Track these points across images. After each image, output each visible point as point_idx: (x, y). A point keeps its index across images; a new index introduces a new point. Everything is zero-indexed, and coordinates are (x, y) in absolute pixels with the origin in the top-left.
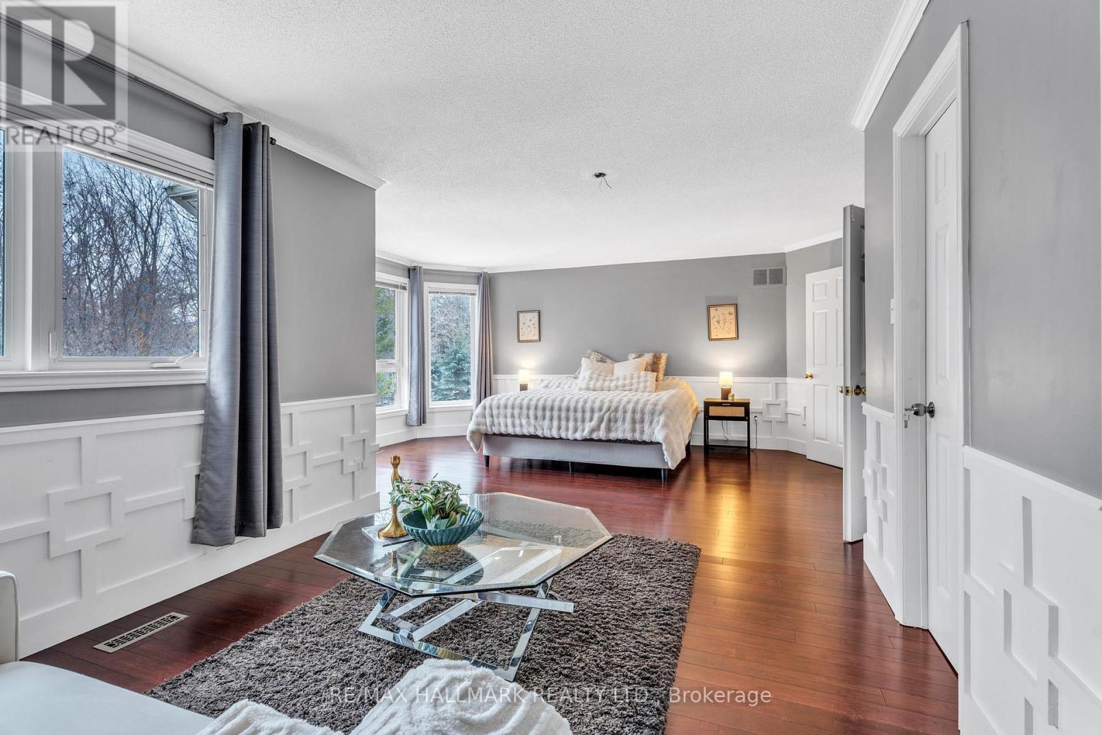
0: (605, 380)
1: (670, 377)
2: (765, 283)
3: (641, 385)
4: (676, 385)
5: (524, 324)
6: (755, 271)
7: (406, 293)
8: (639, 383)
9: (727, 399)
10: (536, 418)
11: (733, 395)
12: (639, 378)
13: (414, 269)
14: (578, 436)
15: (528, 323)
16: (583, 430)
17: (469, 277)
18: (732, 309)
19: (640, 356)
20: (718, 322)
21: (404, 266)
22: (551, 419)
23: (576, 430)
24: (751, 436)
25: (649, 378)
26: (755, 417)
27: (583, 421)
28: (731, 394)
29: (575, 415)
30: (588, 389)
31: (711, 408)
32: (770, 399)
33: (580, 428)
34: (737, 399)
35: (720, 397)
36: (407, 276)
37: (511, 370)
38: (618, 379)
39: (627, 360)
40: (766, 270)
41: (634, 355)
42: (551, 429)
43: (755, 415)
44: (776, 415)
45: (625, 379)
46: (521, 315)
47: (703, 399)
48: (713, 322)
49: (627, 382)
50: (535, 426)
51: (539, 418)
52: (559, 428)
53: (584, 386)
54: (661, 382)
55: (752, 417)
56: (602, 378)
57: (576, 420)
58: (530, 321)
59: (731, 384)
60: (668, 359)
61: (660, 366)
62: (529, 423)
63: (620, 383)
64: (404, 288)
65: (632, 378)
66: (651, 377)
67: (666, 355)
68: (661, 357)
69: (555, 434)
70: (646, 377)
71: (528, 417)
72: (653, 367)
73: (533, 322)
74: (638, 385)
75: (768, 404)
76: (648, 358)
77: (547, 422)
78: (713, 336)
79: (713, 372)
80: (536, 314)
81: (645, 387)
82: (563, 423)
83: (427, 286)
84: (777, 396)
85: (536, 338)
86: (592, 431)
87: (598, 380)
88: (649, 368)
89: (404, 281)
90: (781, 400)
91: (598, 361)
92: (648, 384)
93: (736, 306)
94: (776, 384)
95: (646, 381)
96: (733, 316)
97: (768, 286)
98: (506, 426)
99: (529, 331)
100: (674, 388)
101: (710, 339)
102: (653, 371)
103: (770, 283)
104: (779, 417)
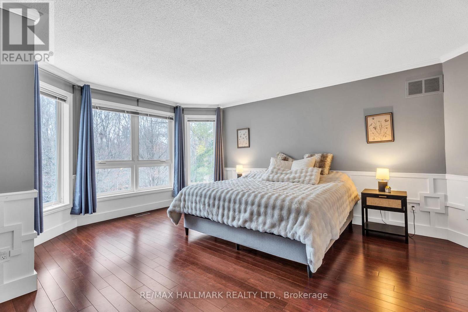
0: (282, 174)
1: (335, 171)
2: (421, 92)
3: (307, 178)
4: (337, 178)
5: (241, 137)
6: (409, 84)
7: (173, 122)
8: (306, 176)
9: (384, 191)
10: (209, 205)
11: (390, 188)
12: (307, 172)
13: (177, 107)
14: (235, 224)
15: (243, 136)
16: (239, 220)
17: (211, 111)
18: (388, 117)
19: (311, 156)
20: (375, 128)
21: (170, 106)
22: (218, 208)
23: (234, 219)
24: (408, 223)
25: (314, 173)
26: (413, 207)
27: (240, 212)
28: (388, 187)
29: (234, 206)
30: (268, 180)
31: (368, 199)
32: (428, 192)
33: (237, 218)
34: (394, 191)
35: (377, 188)
36: (174, 111)
37: (234, 165)
38: (291, 173)
39: (303, 158)
40: (421, 81)
41: (307, 155)
42: (218, 215)
43: (413, 205)
44: (435, 207)
45: (296, 173)
46: (239, 131)
47: (362, 191)
48: (370, 128)
49: (297, 175)
50: (207, 211)
51: (211, 206)
52: (223, 215)
53: (265, 178)
54: (325, 176)
55: (409, 207)
56: (280, 172)
57: (234, 211)
58: (244, 135)
59: (388, 178)
60: (333, 158)
61: (326, 163)
62: (204, 209)
63: (292, 176)
64: (172, 119)
65: (301, 173)
66: (316, 172)
67: (332, 155)
68: (327, 157)
69: (220, 219)
70: (312, 171)
71: (204, 205)
72: (321, 164)
73: (246, 136)
74: (305, 178)
75: (425, 197)
76: (317, 157)
77: (215, 210)
78: (371, 140)
79: (372, 168)
80: (247, 131)
81: (310, 180)
82: (226, 212)
83: (187, 117)
84: (435, 190)
85: (247, 145)
86: (245, 221)
87: (277, 173)
88: (318, 165)
89: (172, 115)
90: (440, 194)
91: (282, 160)
92: (313, 177)
93: (392, 114)
94: (434, 179)
95: (311, 175)
96: (389, 123)
97: (424, 94)
98: (192, 209)
99: (244, 142)
100: (335, 181)
101: (368, 142)
102: (320, 167)
103: (426, 92)
104: (439, 209)
